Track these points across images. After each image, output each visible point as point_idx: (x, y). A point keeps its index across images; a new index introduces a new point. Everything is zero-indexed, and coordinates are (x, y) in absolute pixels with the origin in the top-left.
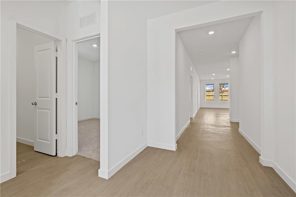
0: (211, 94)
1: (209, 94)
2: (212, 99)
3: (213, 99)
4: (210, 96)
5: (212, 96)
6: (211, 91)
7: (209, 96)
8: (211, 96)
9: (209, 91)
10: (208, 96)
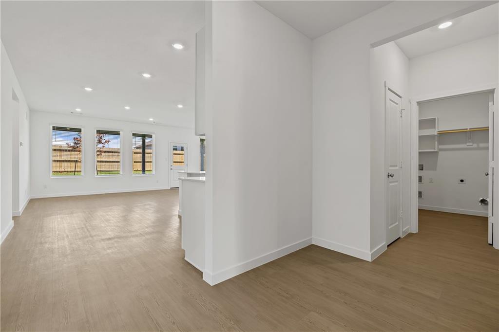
0: (66, 156)
1: (61, 157)
2: (69, 170)
3: (74, 170)
4: (63, 161)
5: (69, 161)
6: (66, 150)
7: (60, 161)
8: (66, 161)
9: (60, 150)
10: (57, 161)
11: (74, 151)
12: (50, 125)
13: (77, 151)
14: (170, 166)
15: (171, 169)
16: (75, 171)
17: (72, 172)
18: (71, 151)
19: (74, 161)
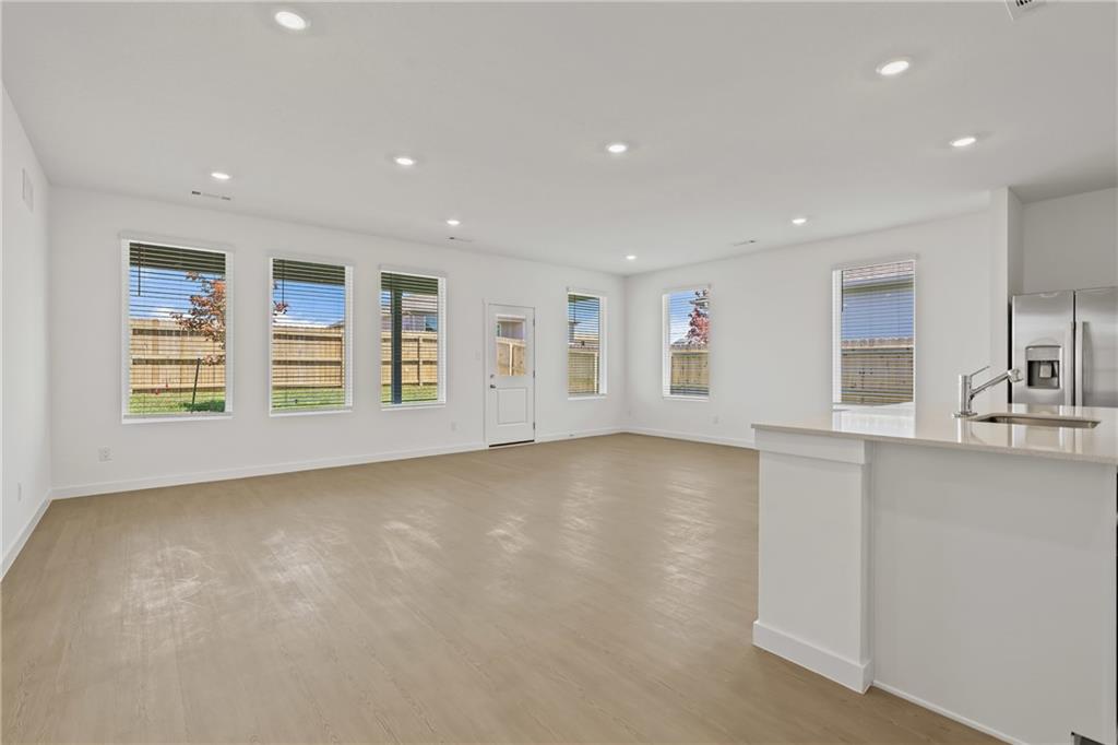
0: (169, 348)
1: (155, 349)
2: (179, 386)
4: (163, 362)
5: (178, 362)
6: (170, 333)
7: (154, 362)
8: (170, 362)
9: (155, 332)
10: (148, 362)
11: (192, 334)
12: (119, 236)
13: (198, 334)
14: (488, 377)
15: (492, 387)
16: (195, 389)
17: (186, 390)
18: (184, 333)
19: (192, 362)
